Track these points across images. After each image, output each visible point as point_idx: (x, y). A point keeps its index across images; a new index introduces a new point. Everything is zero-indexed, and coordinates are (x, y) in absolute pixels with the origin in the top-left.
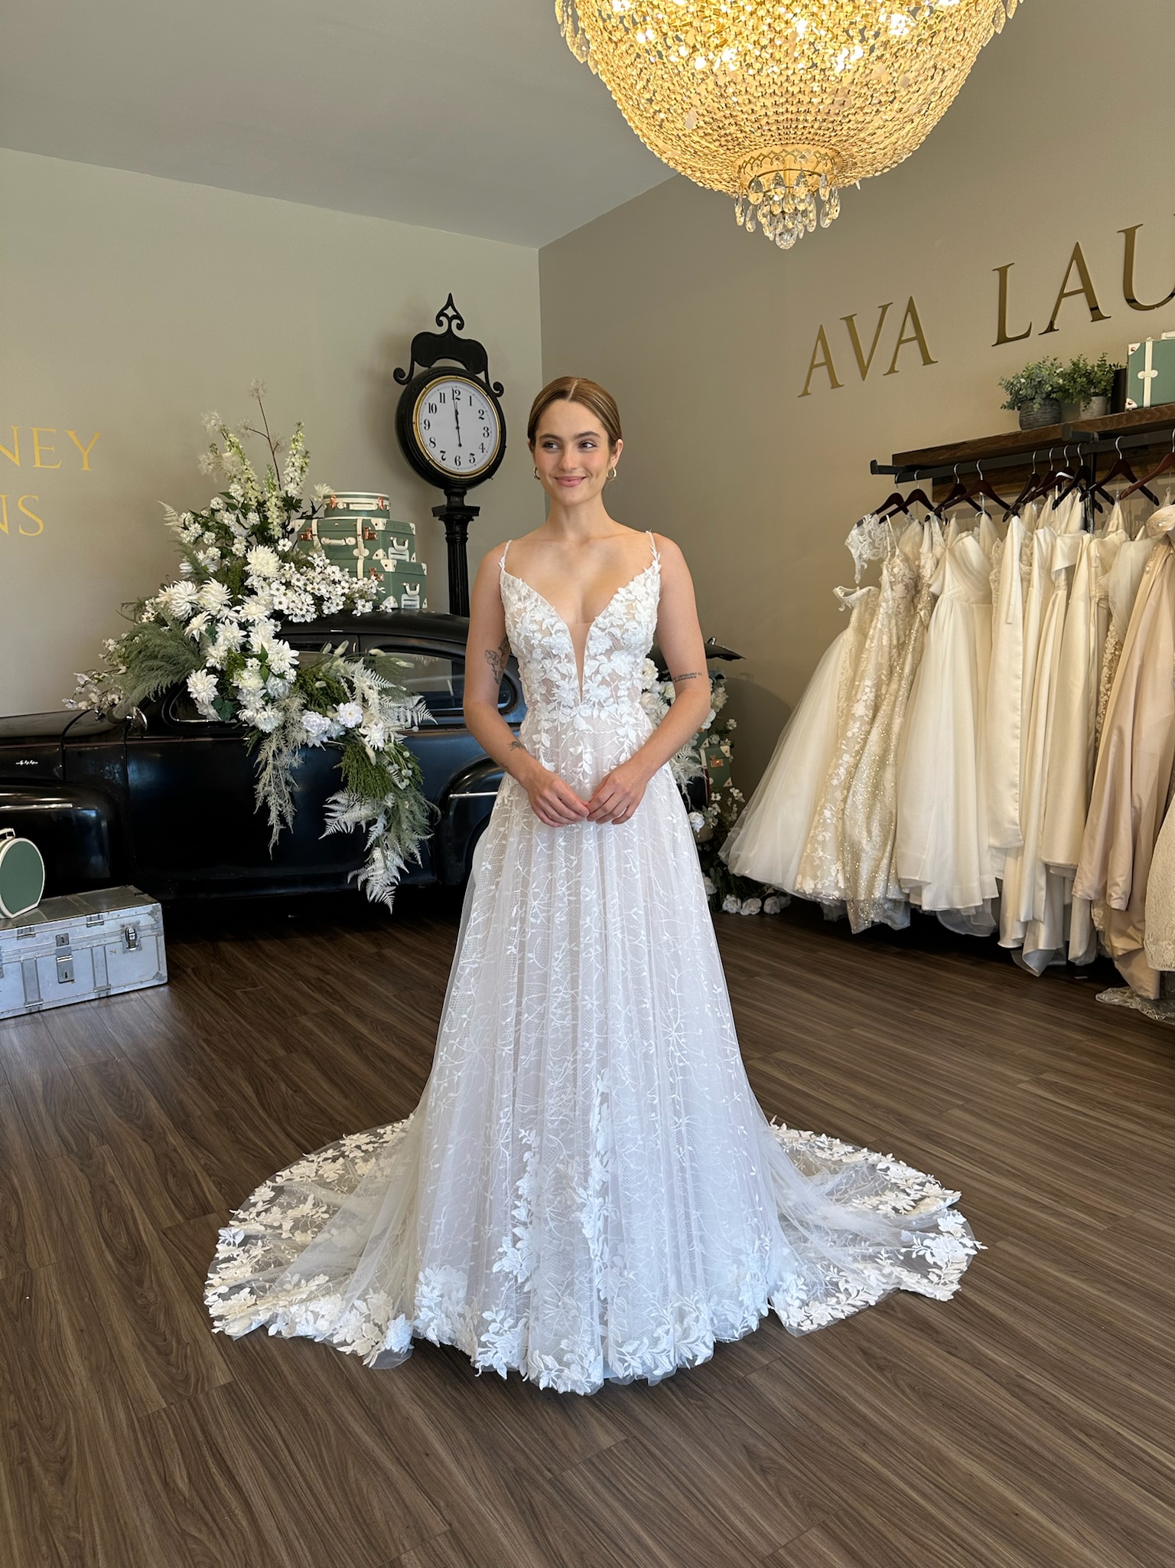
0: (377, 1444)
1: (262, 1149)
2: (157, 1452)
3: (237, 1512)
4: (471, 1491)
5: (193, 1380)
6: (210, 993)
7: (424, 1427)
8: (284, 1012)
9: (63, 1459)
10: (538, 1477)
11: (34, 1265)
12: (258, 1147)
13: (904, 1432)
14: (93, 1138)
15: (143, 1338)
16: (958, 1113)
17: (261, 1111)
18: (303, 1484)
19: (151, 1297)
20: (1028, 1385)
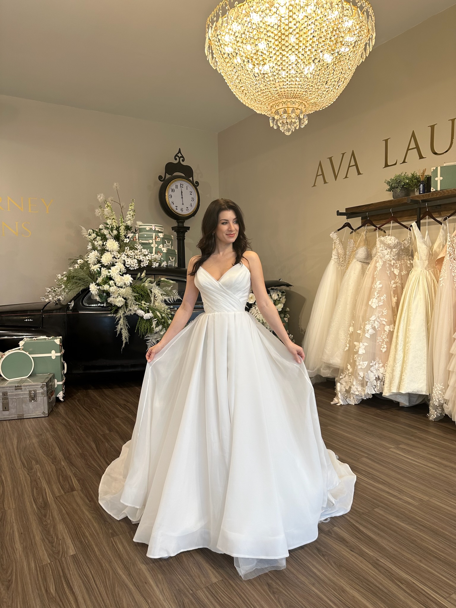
0: (127, 578)
1: (97, 468)
2: (45, 579)
3: (72, 602)
4: (161, 597)
5: (61, 553)
6: (84, 410)
7: (146, 573)
8: (110, 417)
9: (9, 581)
10: (187, 593)
11: (7, 509)
12: (95, 467)
13: (330, 580)
14: (34, 462)
15: (44, 537)
16: (364, 459)
17: (97, 453)
18: (98, 592)
19: (49, 521)
20: (380, 563)
